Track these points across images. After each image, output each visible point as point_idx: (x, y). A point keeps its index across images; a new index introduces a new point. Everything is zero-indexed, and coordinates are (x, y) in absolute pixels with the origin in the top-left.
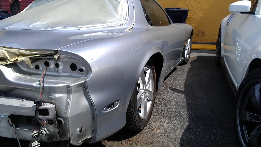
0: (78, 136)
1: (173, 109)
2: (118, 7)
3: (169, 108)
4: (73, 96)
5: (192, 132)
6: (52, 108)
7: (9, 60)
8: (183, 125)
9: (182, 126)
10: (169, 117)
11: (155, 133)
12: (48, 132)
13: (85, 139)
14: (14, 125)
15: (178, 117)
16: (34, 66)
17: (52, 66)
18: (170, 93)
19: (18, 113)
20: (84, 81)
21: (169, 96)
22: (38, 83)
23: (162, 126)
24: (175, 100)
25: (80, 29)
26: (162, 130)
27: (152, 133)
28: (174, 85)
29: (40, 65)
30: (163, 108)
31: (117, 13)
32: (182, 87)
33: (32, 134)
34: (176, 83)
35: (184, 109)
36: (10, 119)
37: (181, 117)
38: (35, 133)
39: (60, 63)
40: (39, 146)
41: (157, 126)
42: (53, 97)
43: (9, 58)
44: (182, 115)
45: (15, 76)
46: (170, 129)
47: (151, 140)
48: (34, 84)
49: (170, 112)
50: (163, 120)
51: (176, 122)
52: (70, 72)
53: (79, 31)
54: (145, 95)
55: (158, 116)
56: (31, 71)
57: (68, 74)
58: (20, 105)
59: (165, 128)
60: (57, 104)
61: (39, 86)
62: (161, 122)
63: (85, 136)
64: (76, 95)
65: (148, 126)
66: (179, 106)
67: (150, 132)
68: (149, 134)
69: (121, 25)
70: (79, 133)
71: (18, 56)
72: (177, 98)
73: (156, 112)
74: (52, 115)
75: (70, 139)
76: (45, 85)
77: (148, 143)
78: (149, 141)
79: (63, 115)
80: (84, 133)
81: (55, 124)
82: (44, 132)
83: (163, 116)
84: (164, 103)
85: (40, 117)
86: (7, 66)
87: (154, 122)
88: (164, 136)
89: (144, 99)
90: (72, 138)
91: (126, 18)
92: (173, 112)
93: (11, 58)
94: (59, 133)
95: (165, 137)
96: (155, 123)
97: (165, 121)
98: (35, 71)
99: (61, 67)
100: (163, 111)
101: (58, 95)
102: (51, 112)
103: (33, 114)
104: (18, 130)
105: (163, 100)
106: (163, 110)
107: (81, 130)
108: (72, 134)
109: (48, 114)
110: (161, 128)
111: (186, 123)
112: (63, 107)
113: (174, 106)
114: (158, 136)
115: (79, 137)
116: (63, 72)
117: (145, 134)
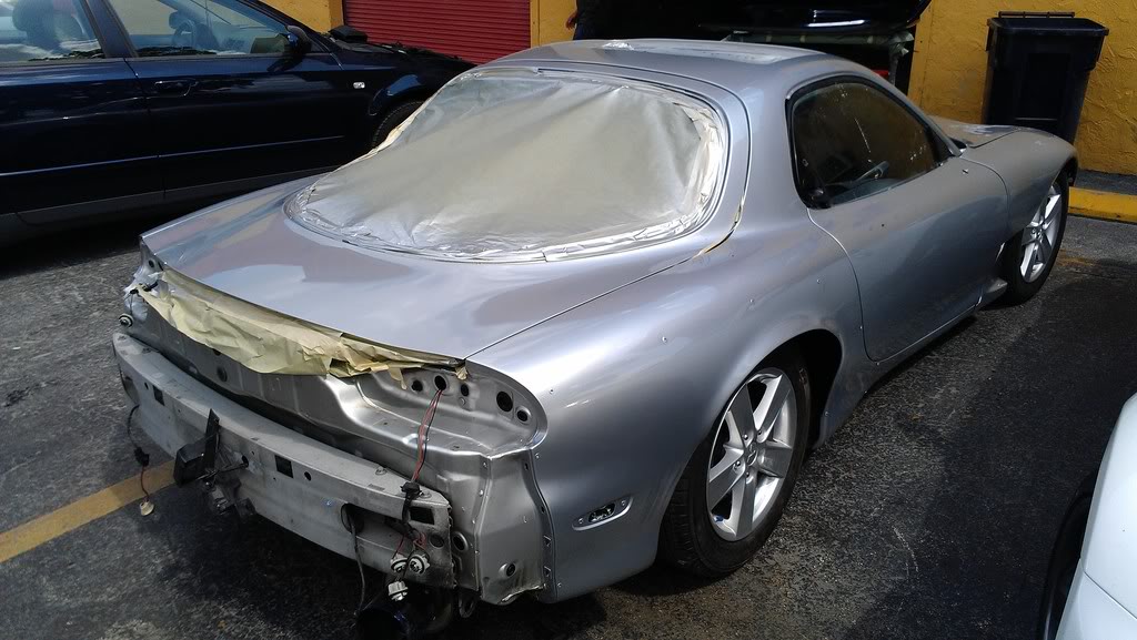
0: (502, 582)
1: (871, 511)
2: (691, 155)
3: (857, 506)
4: (494, 485)
5: (901, 611)
6: (440, 509)
7: (352, 368)
8: (879, 583)
9: (875, 584)
10: (844, 542)
11: (769, 592)
12: (427, 565)
13: (522, 590)
14: (353, 530)
15: (875, 547)
16: (411, 382)
17: (453, 389)
18: (887, 441)
19: (362, 504)
20: (524, 449)
21: (877, 456)
22: (414, 435)
23: (803, 570)
24: (893, 476)
25: (548, 258)
26: (797, 587)
27: (760, 589)
28: (920, 405)
29: (424, 383)
30: (832, 503)
31: (685, 181)
32: (951, 419)
33: (392, 562)
34: (937, 397)
35: (913, 517)
36: (344, 512)
37: (889, 549)
38: (399, 560)
39: (470, 385)
40: (405, 594)
41: (789, 567)
42: (445, 480)
43: (352, 363)
44: (895, 542)
45: (364, 409)
46: (827, 586)
47: (746, 613)
48: (405, 441)
49: (855, 522)
50: (815, 551)
51: (859, 565)
52: (495, 413)
53: (542, 265)
54: (747, 464)
55: (804, 529)
56: (403, 395)
57: (489, 417)
58: (371, 486)
59: (812, 582)
60: (453, 498)
61: (416, 446)
62: (806, 557)
63: (523, 583)
64: (501, 482)
65: (756, 561)
66: (900, 502)
67: (754, 586)
68: (750, 591)
69: (687, 231)
70: (504, 576)
71: (374, 360)
72: (905, 470)
73: (802, 514)
74: (440, 523)
75: (480, 588)
76: (429, 448)
77: (735, 624)
78: (740, 616)
79: (468, 529)
80: (521, 578)
81: (446, 549)
82: (418, 564)
83: (823, 534)
84: (847, 484)
85: (413, 523)
86: (348, 380)
87: (784, 551)
88: (796, 609)
89: (745, 476)
90: (486, 587)
91: (709, 203)
92: (867, 524)
93: (358, 362)
94: (456, 568)
95: (799, 613)
96: (785, 556)
97: (821, 555)
98: (413, 397)
99: (474, 395)
100: (831, 514)
101: (457, 478)
102: (437, 518)
103: (397, 512)
104: (362, 542)
105: (849, 466)
106: (832, 509)
107: (510, 570)
108: (486, 578)
109: (432, 522)
110: (798, 579)
111: (894, 575)
112: (467, 507)
113: (880, 502)
114: (777, 605)
115: (506, 586)
116: (479, 408)
117: (734, 588)
